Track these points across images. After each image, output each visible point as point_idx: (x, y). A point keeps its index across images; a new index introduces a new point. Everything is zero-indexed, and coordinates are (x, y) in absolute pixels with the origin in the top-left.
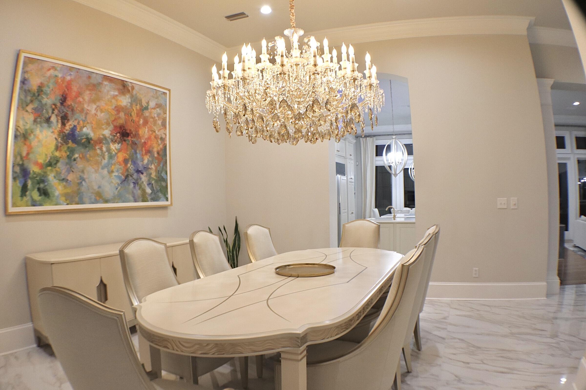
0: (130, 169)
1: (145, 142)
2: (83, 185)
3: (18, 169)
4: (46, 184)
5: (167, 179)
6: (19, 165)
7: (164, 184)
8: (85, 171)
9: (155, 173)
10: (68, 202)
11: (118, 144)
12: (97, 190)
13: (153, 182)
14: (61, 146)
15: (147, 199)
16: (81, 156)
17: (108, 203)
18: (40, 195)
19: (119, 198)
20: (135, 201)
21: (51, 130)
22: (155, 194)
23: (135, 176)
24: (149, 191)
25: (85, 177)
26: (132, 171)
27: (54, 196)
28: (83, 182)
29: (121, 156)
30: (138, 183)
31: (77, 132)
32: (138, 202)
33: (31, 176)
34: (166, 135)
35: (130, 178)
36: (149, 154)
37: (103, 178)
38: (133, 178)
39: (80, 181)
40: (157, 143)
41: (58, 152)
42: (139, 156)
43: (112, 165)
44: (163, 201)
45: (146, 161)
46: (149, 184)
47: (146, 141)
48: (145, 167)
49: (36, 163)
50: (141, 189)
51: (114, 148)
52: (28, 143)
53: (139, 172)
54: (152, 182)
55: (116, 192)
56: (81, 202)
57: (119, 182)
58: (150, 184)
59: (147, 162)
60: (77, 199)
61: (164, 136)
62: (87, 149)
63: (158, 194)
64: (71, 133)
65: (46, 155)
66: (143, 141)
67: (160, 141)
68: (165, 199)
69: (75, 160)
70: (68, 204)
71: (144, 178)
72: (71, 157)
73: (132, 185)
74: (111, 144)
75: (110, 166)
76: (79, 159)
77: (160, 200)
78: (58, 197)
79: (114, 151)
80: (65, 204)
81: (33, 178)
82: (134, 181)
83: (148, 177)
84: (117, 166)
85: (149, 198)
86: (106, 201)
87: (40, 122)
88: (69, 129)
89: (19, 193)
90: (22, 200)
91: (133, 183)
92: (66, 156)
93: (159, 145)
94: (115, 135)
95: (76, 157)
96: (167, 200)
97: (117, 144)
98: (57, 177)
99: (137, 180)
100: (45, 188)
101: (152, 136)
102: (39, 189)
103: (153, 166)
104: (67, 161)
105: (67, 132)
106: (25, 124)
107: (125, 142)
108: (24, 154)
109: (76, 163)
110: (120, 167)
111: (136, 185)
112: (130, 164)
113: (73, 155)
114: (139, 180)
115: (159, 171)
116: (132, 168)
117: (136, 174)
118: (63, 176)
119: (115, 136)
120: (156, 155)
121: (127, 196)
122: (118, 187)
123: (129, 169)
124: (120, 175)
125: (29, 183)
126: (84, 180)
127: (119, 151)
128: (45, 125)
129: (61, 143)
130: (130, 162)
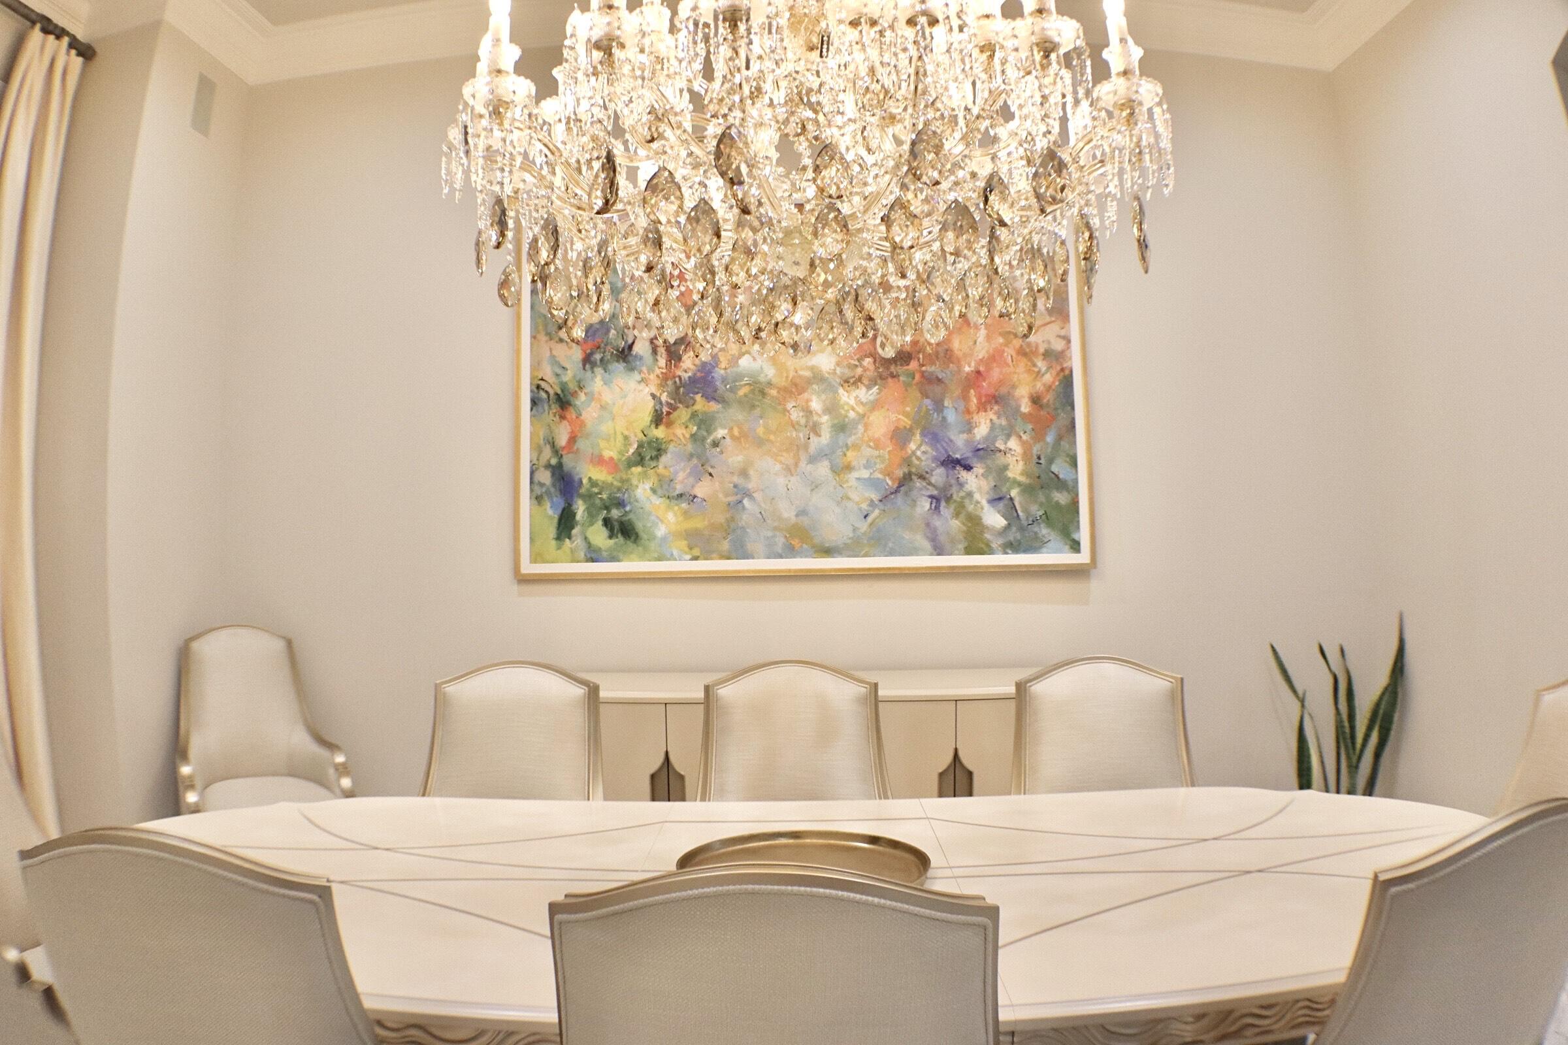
0: (918, 458)
1: (978, 372)
2: (744, 508)
3: (545, 477)
4: (628, 508)
5: (1076, 481)
6: (548, 466)
7: (1061, 498)
8: (751, 472)
9: (1021, 463)
10: (696, 552)
11: (869, 388)
12: (793, 519)
13: (1014, 493)
14: (669, 414)
15: (988, 545)
16: (736, 432)
17: (833, 557)
18: (611, 537)
19: (879, 542)
20: (939, 550)
21: (637, 376)
22: (1022, 529)
23: (939, 476)
24: (994, 519)
25: (750, 486)
26: (923, 463)
27: (652, 537)
28: (746, 502)
29: (881, 424)
30: (949, 499)
31: (719, 372)
32: (951, 554)
33: (583, 491)
34: (1069, 341)
35: (918, 483)
36: (996, 408)
37: (815, 486)
38: (930, 484)
39: (739, 497)
40: (1029, 371)
41: (662, 428)
42: (951, 416)
43: (848, 450)
44: (1060, 551)
45: (982, 430)
46: (997, 499)
47: (982, 369)
48: (980, 446)
49: (599, 461)
50: (962, 516)
51: (852, 402)
52: (571, 414)
53: (952, 463)
54: (1009, 491)
55: (864, 526)
56: (740, 551)
57: (875, 496)
58: (1000, 499)
59: (989, 433)
60: (725, 546)
61: (1058, 345)
62: (757, 412)
63: (1036, 529)
64: (699, 374)
65: (626, 438)
66: (967, 369)
67: (1041, 364)
68: (1067, 547)
69: (715, 444)
70: (695, 558)
71: (975, 482)
72: (704, 439)
73: (925, 505)
74: (841, 391)
75: (839, 452)
76: (728, 440)
77: (1044, 550)
78: (664, 539)
79: (853, 409)
80: (689, 557)
81: (588, 497)
82: (935, 493)
83: (990, 478)
84: (868, 452)
85: (996, 543)
86: (828, 552)
87: (602, 360)
88: (692, 367)
89: (552, 531)
90: (559, 548)
91: (932, 497)
92: (688, 436)
93: (1039, 374)
94: (857, 363)
95: (719, 436)
96: (1075, 546)
97: (864, 389)
98: (660, 492)
99: (946, 487)
100: (624, 519)
101: (1006, 349)
102: (607, 522)
103: (1013, 444)
104: (690, 447)
105: (685, 376)
106: (559, 371)
107: (896, 380)
108: (562, 440)
109: (722, 452)
110: (876, 453)
111: (943, 504)
112: (919, 443)
113: (709, 432)
114: (954, 490)
115: (1039, 458)
116: (924, 452)
117: (941, 471)
118: (679, 488)
119: (856, 366)
120: (1026, 407)
121: (907, 535)
122: (872, 512)
123: (914, 458)
124: (880, 476)
125: (580, 508)
126: (748, 494)
127: (875, 405)
128: (619, 367)
129: (668, 404)
130: (918, 437)
